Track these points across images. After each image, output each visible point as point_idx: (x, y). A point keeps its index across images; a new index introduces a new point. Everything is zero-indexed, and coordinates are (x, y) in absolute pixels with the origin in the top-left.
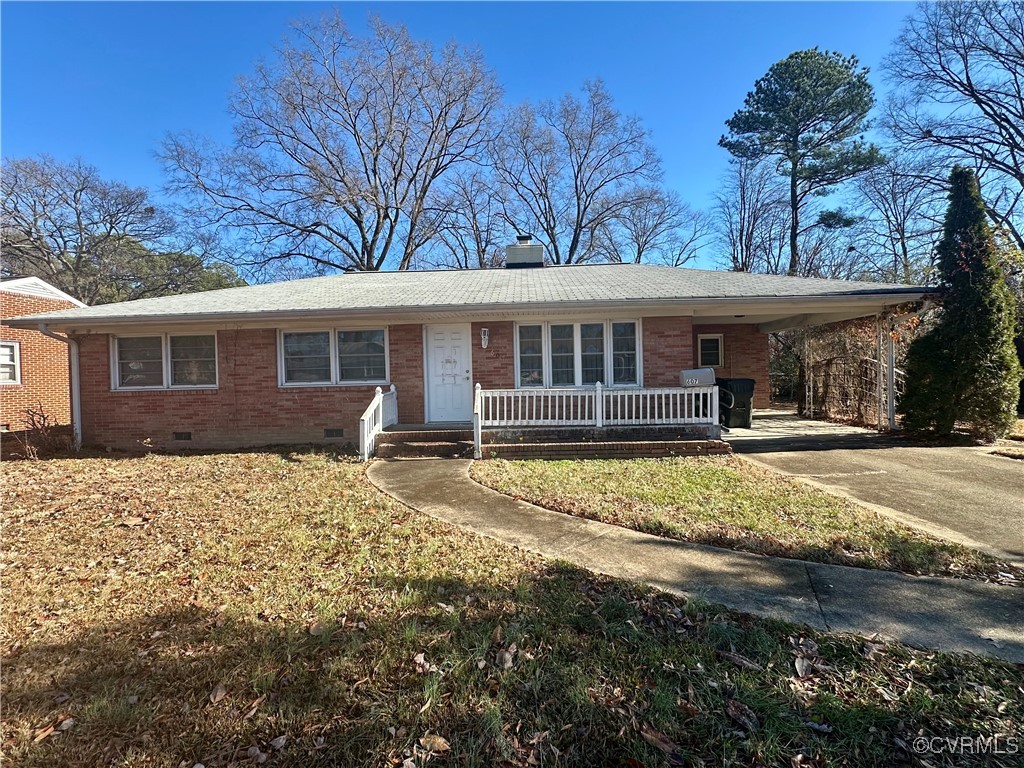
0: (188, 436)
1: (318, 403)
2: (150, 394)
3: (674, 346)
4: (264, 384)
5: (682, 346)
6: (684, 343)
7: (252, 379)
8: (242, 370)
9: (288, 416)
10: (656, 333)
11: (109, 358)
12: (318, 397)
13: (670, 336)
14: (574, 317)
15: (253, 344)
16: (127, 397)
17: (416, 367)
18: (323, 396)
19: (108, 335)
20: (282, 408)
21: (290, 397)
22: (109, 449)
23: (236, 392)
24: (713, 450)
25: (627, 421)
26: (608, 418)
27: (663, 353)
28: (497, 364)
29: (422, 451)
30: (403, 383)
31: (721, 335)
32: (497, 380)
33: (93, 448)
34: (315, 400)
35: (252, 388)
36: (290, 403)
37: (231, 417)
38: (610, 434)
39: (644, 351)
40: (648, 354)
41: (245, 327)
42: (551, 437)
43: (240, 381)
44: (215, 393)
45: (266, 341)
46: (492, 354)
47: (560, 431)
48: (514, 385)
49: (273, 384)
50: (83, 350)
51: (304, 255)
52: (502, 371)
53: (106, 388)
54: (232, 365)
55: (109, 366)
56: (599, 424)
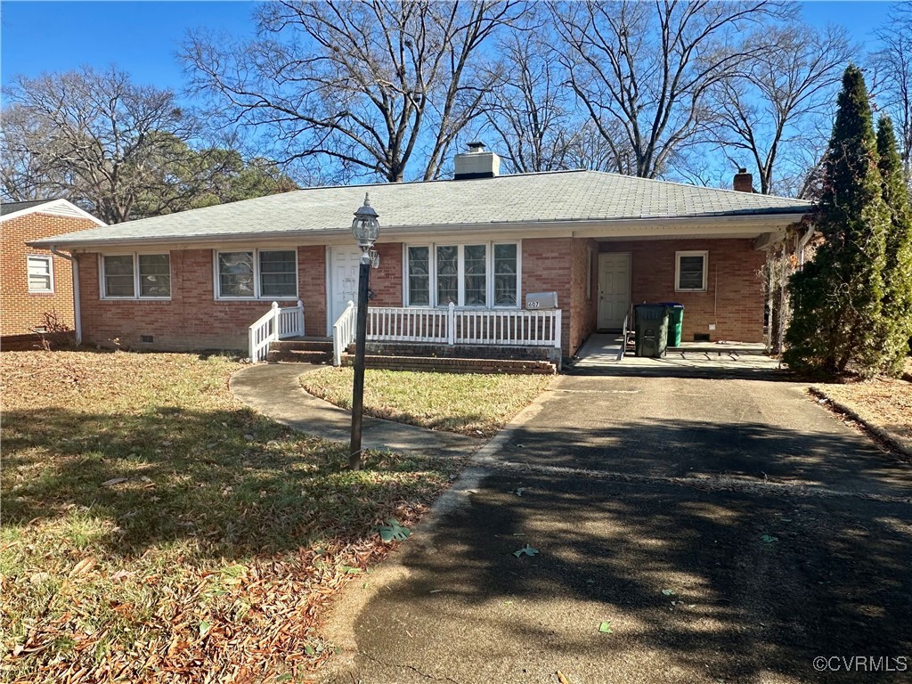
0: (150, 339)
1: (244, 314)
2: (125, 302)
3: (552, 269)
4: (204, 297)
5: (560, 269)
6: (562, 265)
7: (195, 293)
8: (187, 284)
9: (221, 325)
10: (533, 255)
11: (98, 273)
12: (243, 309)
13: (548, 258)
14: (459, 238)
15: (195, 263)
16: (110, 305)
17: (319, 285)
18: (247, 309)
19: (97, 254)
20: (217, 319)
21: (222, 309)
22: (98, 347)
23: (184, 303)
24: (537, 370)
25: (474, 340)
26: (459, 336)
27: (541, 276)
28: (387, 284)
29: (300, 358)
30: (309, 300)
31: (707, 252)
32: (387, 299)
33: (88, 345)
34: (241, 312)
35: (195, 300)
36: (223, 314)
37: (180, 324)
38: (459, 351)
39: (523, 273)
40: (526, 275)
41: (190, 248)
42: (408, 351)
43: (187, 294)
44: (169, 303)
45: (204, 260)
46: (383, 274)
47: (415, 347)
48: (402, 303)
49: (210, 297)
50: (81, 265)
51: (327, 152)
52: (391, 290)
53: (96, 297)
54: (181, 280)
55: (98, 279)
56: (451, 342)
